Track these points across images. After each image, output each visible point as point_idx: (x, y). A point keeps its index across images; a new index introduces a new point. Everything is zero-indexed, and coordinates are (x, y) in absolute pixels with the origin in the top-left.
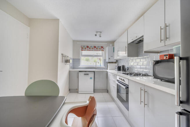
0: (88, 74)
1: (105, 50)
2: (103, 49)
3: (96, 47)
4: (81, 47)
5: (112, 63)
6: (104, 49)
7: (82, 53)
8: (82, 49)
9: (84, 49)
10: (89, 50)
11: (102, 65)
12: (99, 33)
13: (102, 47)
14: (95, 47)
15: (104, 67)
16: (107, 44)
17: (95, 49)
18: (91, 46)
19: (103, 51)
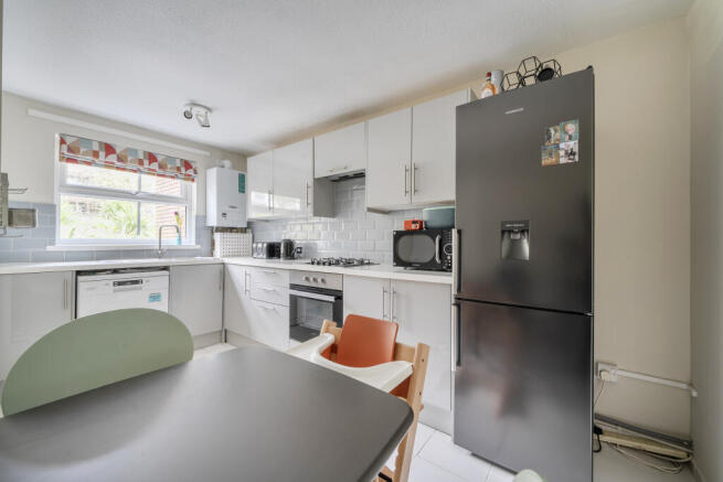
0: (136, 282)
1: (198, 177)
2: (190, 172)
3: (160, 159)
4: (63, 142)
5: (231, 230)
6: (195, 172)
7: (63, 175)
8: (71, 155)
9: (85, 154)
10: (118, 168)
11: (190, 241)
12: (203, 111)
13: (187, 165)
14: (152, 158)
15: (198, 247)
16: (208, 153)
17: (155, 166)
18: (128, 150)
19: (193, 180)
